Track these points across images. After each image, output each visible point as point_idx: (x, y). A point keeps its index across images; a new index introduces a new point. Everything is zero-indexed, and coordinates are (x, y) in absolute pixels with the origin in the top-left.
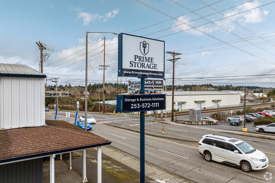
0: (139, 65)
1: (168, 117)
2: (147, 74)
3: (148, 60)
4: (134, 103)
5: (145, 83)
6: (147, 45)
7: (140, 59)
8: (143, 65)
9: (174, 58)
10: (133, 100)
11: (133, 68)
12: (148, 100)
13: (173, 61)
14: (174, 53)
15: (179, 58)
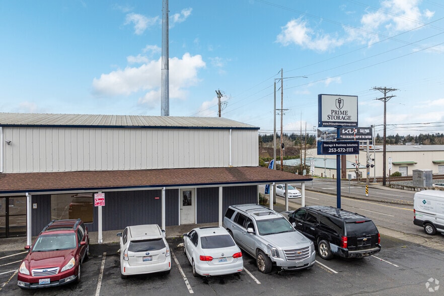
0: (335, 118)
1: (377, 181)
2: (342, 124)
3: (343, 113)
4: (331, 148)
5: (343, 132)
6: (342, 101)
7: (336, 113)
8: (338, 118)
9: (385, 95)
10: (331, 146)
11: (330, 120)
12: (343, 145)
13: (384, 99)
14: (385, 89)
15: (392, 96)
